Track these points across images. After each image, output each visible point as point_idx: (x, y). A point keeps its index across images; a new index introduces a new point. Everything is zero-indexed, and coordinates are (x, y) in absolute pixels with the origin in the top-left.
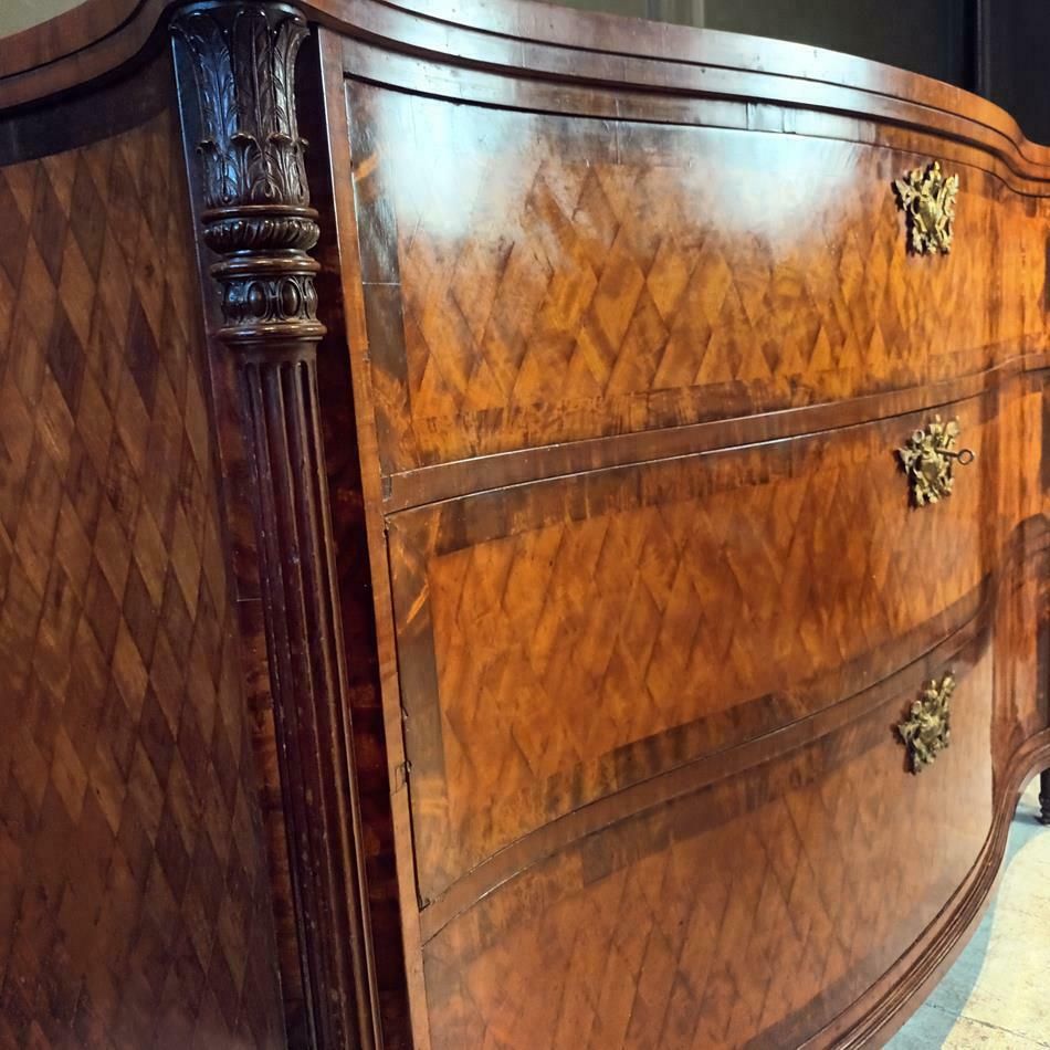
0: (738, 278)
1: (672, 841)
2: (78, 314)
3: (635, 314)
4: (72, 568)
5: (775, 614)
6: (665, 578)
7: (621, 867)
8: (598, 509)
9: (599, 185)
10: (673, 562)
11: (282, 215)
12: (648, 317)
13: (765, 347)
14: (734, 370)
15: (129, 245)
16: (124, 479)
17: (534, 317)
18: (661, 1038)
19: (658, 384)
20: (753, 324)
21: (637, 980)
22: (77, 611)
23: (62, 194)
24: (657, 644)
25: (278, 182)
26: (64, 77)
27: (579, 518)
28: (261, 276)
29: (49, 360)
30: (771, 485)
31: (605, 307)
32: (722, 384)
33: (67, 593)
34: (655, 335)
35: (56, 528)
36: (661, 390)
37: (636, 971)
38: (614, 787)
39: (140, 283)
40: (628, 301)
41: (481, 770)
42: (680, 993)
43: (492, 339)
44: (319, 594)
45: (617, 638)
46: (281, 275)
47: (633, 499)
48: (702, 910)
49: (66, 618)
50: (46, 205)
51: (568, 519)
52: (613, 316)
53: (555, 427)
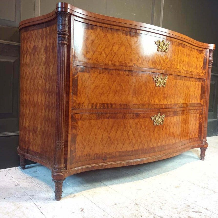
0: (126, 49)
1: (110, 118)
2: (48, 44)
3: (110, 51)
4: (43, 73)
5: (128, 94)
6: (112, 84)
7: (102, 119)
8: (103, 73)
9: (107, 35)
10: (113, 82)
11: (65, 32)
12: (112, 51)
13: (130, 59)
14: (125, 60)
15: (53, 36)
16: (50, 62)
17: (96, 49)
18: (105, 144)
19: (113, 60)
20: (128, 55)
21: (102, 135)
22: (43, 78)
23: (48, 31)
24: (110, 92)
25: (64, 28)
26: (49, 19)
27: (100, 73)
28: (62, 37)
29: (45, 50)
30: (129, 76)
31: (106, 49)
32: (123, 62)
33: (43, 76)
34: (113, 54)
35: (43, 69)
36: (114, 61)
37: (103, 134)
38: (101, 108)
39: (54, 40)
40: (110, 49)
41: (83, 98)
42: (109, 140)
43: (90, 50)
44: (64, 70)
45: (104, 90)
46: (64, 38)
47: (108, 73)
48: (113, 129)
49: (42, 79)
50: (46, 32)
51: (98, 73)
52: (107, 51)
53: (98, 62)
